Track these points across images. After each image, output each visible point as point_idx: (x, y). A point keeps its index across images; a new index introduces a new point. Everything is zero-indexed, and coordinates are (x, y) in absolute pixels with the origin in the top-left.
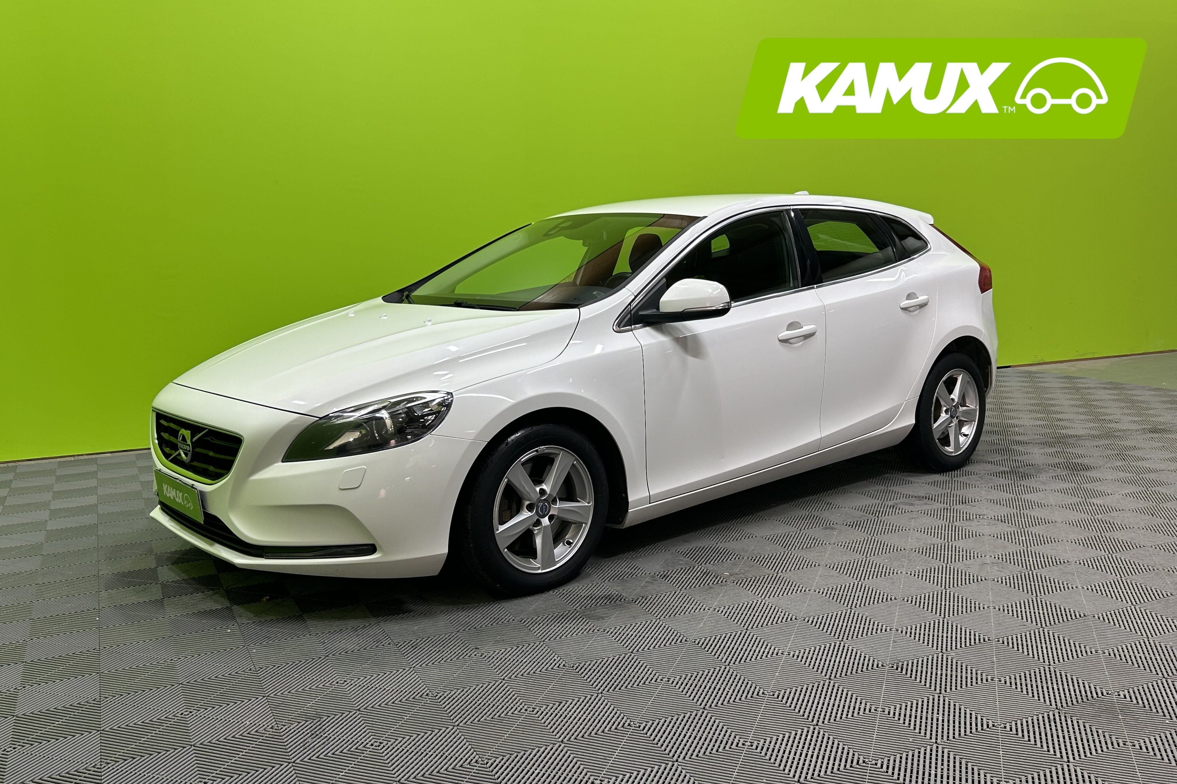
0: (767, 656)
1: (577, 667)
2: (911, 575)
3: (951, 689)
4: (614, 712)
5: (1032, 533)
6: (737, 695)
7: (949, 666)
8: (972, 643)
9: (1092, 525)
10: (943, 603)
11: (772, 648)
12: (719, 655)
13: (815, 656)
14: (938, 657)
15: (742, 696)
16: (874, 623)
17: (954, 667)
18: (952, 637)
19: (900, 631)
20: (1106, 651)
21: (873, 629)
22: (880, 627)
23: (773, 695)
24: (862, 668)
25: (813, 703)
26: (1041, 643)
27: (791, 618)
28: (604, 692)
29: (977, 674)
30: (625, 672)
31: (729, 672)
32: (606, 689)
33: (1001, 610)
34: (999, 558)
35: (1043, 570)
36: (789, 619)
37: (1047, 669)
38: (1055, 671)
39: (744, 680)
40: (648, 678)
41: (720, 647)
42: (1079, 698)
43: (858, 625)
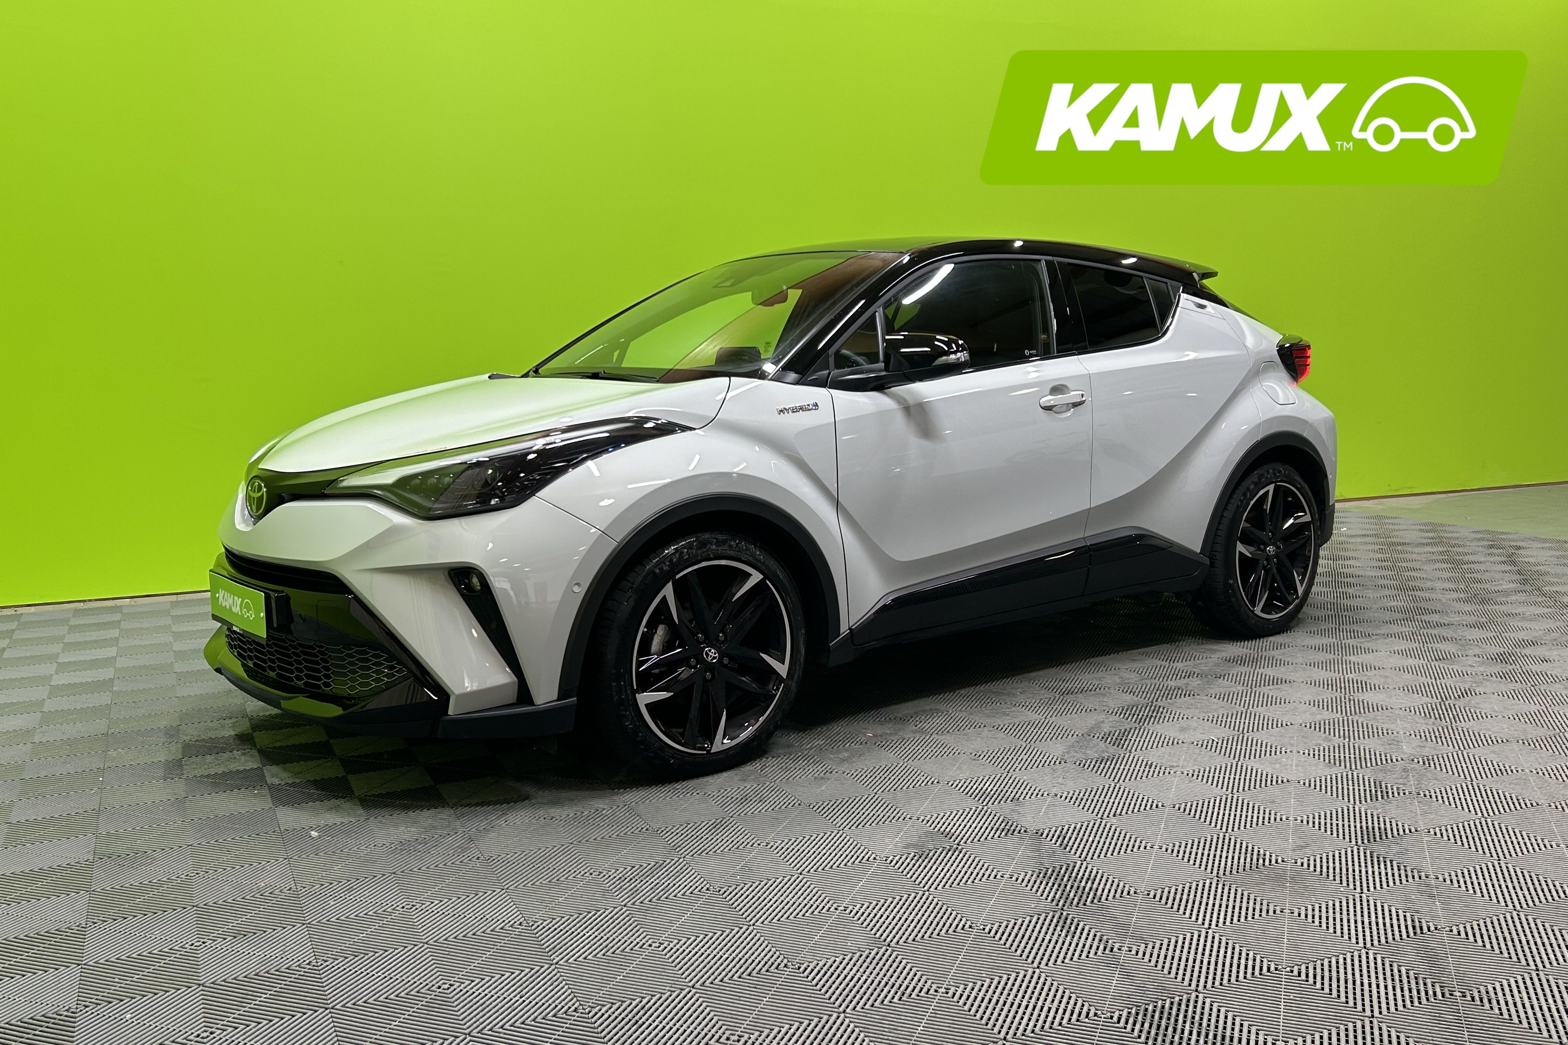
0: (891, 821)
6: (843, 861)
8: (1142, 809)
12: (835, 820)
15: (848, 861)
21: (1027, 794)
24: (1001, 834)
26: (1225, 810)
27: (933, 782)
36: (930, 782)
38: (1230, 839)
39: (856, 845)
41: (838, 811)
43: (1011, 789)
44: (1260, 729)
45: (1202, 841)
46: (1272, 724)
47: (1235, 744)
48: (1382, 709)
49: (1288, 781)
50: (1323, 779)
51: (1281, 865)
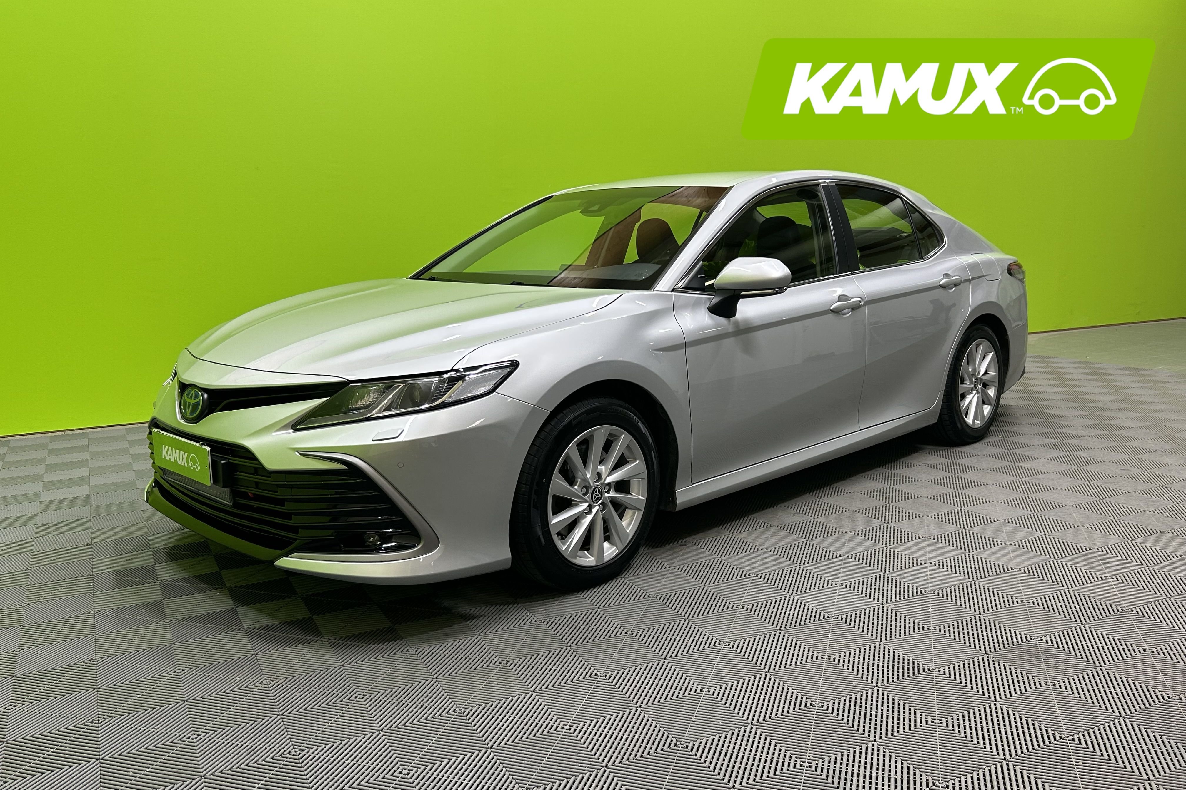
0: (723, 610)
1: (548, 622)
2: (855, 534)
3: (891, 637)
4: (582, 663)
5: (965, 495)
6: (695, 646)
7: (889, 617)
8: (910, 595)
9: (1020, 487)
10: (884, 560)
11: (728, 603)
12: (679, 610)
13: (767, 609)
14: (879, 609)
15: (700, 647)
16: (821, 578)
17: (894, 618)
18: (892, 591)
19: (844, 586)
20: (1031, 601)
21: (820, 584)
22: (826, 582)
23: (729, 645)
24: (810, 619)
25: (765, 652)
26: (972, 594)
27: (745, 575)
28: (573, 645)
29: (914, 623)
30: (592, 627)
31: (688, 624)
32: (575, 643)
33: (937, 565)
34: (935, 518)
35: (975, 528)
36: (743, 575)
37: (977, 618)
38: (985, 620)
39: (702, 632)
40: (613, 631)
41: (679, 602)
42: (1006, 643)
43: (806, 581)
44: (976, 525)
45: (965, 623)
46: (984, 520)
47: (961, 538)
48: (1059, 506)
49: (1012, 569)
50: (1037, 566)
51: (1031, 643)
